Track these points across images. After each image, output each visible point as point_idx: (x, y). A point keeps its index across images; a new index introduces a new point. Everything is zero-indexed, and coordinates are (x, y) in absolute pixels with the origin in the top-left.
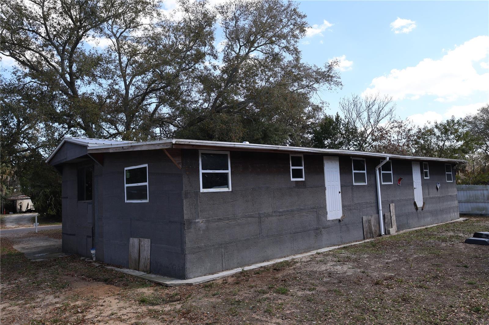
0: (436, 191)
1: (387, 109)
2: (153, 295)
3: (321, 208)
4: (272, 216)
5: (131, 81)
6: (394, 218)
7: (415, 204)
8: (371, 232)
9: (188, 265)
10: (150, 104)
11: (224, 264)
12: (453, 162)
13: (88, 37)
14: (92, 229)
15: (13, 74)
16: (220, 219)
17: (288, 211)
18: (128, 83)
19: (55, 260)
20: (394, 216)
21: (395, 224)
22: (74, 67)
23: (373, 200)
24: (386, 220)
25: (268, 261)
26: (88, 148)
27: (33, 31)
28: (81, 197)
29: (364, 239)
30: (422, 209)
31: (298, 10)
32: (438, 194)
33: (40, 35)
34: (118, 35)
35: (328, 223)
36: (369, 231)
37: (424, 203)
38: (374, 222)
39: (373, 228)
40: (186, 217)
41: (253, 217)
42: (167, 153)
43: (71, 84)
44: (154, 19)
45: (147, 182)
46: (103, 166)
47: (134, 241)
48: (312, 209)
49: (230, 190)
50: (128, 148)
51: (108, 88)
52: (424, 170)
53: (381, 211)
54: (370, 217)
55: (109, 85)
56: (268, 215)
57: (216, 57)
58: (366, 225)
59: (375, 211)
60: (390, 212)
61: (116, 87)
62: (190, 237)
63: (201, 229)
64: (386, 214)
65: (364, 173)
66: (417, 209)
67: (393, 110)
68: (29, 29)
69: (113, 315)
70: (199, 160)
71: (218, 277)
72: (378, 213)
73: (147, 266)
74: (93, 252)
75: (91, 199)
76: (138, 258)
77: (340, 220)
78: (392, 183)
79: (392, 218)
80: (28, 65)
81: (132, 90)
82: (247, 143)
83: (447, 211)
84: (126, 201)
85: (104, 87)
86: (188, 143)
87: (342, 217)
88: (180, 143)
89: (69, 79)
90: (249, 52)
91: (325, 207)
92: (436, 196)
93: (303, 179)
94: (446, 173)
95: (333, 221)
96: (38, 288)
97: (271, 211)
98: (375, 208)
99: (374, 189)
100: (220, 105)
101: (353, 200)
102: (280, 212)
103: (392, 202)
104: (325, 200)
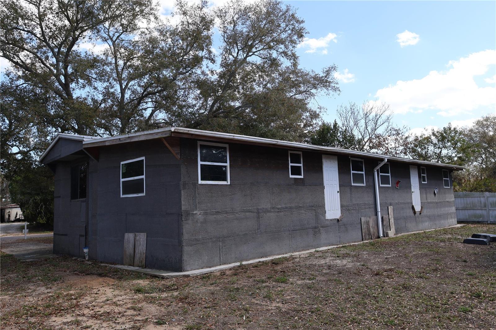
0: (433, 195)
1: (384, 117)
2: (149, 286)
3: (320, 207)
4: (270, 212)
5: (127, 84)
6: (392, 221)
7: (413, 208)
8: (369, 234)
9: (185, 257)
10: (145, 109)
11: (222, 258)
12: (450, 167)
13: (84, 38)
14: (86, 228)
15: (5, 76)
16: (218, 212)
17: (286, 208)
18: (124, 87)
19: (46, 260)
20: (393, 219)
21: (394, 227)
22: (70, 70)
23: (371, 201)
24: (385, 223)
25: (266, 257)
26: (84, 143)
27: (28, 32)
28: (74, 196)
29: (363, 240)
30: (420, 213)
31: (296, 15)
32: (436, 199)
33: (36, 36)
34: (114, 39)
35: (328, 223)
36: (367, 232)
37: (422, 207)
38: (373, 224)
39: (372, 230)
40: (183, 208)
41: (251, 212)
43: (66, 86)
44: (151, 23)
45: (143, 175)
46: (98, 161)
47: (129, 237)
48: (310, 207)
49: (229, 183)
50: (125, 140)
51: (104, 91)
52: (422, 175)
53: (380, 213)
54: (368, 219)
55: (105, 88)
56: (267, 211)
57: (213, 61)
58: (364, 226)
59: (374, 213)
60: (388, 214)
61: (112, 90)
62: (187, 228)
63: (199, 222)
64: (384, 216)
65: (363, 174)
66: (415, 212)
67: (390, 118)
68: (24, 29)
69: (108, 300)
70: (197, 151)
71: (216, 270)
72: (376, 214)
73: (142, 261)
74: (86, 250)
75: (85, 197)
76: (132, 253)
77: (338, 220)
78: (390, 186)
79: (390, 221)
80: (21, 67)
81: (128, 95)
83: (445, 216)
84: (121, 196)
85: (99, 90)
86: (187, 132)
87: (340, 217)
88: (179, 131)
89: (63, 81)
90: (247, 57)
91: (323, 206)
92: (434, 201)
93: (302, 177)
94: (444, 179)
95: (331, 220)
96: (29, 281)
97: (270, 207)
98: (373, 210)
99: (373, 191)
100: (217, 110)
101: (351, 200)
102: (278, 209)
103: (391, 205)
104: (324, 198)
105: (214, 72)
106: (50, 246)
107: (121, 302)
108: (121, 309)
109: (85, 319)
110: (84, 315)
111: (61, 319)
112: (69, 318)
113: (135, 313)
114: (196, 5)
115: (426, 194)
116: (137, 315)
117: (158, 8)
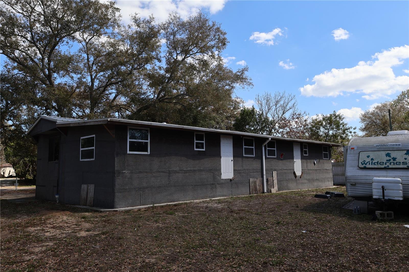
0: (314, 165)
2: (91, 216)
3: (217, 170)
4: (179, 173)
5: (96, 75)
6: (275, 182)
7: (294, 173)
8: (256, 190)
9: (116, 200)
10: (110, 94)
11: (141, 201)
12: (328, 144)
13: (63, 42)
14: (58, 181)
15: (4, 67)
16: (140, 172)
17: (191, 170)
18: (93, 77)
20: (276, 180)
21: (277, 186)
22: (52, 64)
23: (260, 168)
24: (269, 183)
25: (174, 202)
26: (57, 123)
27: (22, 36)
28: (50, 159)
29: (250, 194)
30: (300, 177)
32: (316, 167)
33: (27, 40)
34: (87, 41)
35: (222, 181)
36: (254, 189)
37: (302, 173)
38: (259, 183)
39: (258, 187)
40: (116, 169)
41: (164, 173)
42: (105, 127)
43: (49, 77)
44: (116, 30)
45: (94, 147)
46: (67, 136)
47: (84, 187)
48: (209, 170)
49: (149, 153)
50: (82, 124)
51: (78, 80)
52: (304, 149)
53: (265, 176)
54: (256, 180)
55: (79, 79)
56: (176, 172)
57: (160, 61)
58: (252, 185)
59: (260, 176)
60: (273, 177)
61: (84, 80)
62: (118, 181)
63: (126, 177)
64: (269, 178)
65: (253, 148)
66: (296, 176)
67: (295, 105)
68: (19, 34)
69: (63, 221)
70: (127, 133)
71: (136, 208)
72: (262, 177)
73: (91, 202)
74: (57, 196)
75: (58, 160)
76: (86, 197)
77: (231, 180)
78: (276, 157)
79: (274, 181)
80: (16, 61)
81: (96, 83)
82: (165, 123)
83: (323, 180)
84: (80, 160)
85: (74, 80)
86: (118, 121)
87: (233, 178)
88: (113, 120)
89: (47, 73)
90: (185, 58)
91: (220, 170)
92: (314, 168)
93: (204, 150)
94: (323, 152)
95: (225, 180)
96: (17, 213)
97: (178, 169)
98: (260, 173)
99: (260, 161)
100: (163, 97)
101: (242, 166)
102: (185, 171)
103: (275, 170)
104: (220, 165)
105: (162, 68)
106: (34, 195)
107: (70, 222)
108: (68, 225)
109: (47, 228)
110: (47, 227)
111: (34, 228)
112: (39, 228)
113: (77, 226)
114: (146, 20)
115: (307, 164)
116: (77, 227)
117: (121, 18)
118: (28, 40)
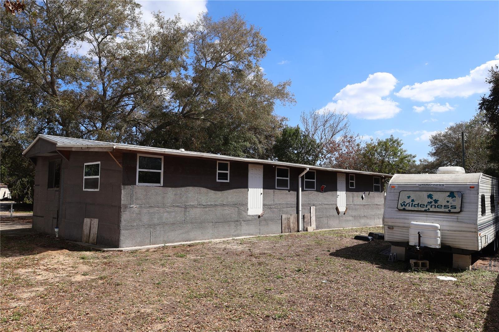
2: (92, 256)
4: (197, 207)
5: (109, 83)
6: (313, 218)
7: (337, 209)
8: (289, 228)
9: (122, 238)
10: (127, 105)
11: (152, 240)
12: (379, 175)
13: (69, 43)
14: (58, 212)
16: (151, 206)
17: (211, 205)
18: (106, 85)
19: (25, 236)
21: (315, 223)
22: (56, 69)
23: (295, 202)
24: (306, 220)
25: (190, 241)
26: (57, 146)
27: (19, 34)
28: (50, 186)
29: (282, 233)
30: (344, 214)
31: (259, 34)
34: (99, 40)
35: (249, 218)
36: (287, 227)
37: (347, 208)
38: (293, 220)
39: (292, 225)
40: (122, 202)
41: (180, 207)
42: (111, 155)
43: (52, 84)
45: (99, 175)
46: (69, 160)
47: (87, 221)
48: (234, 205)
49: (162, 185)
50: (85, 149)
51: (87, 89)
52: (350, 181)
53: (301, 212)
54: (289, 216)
55: (88, 87)
56: (193, 207)
57: (186, 69)
58: (284, 222)
59: (296, 212)
60: (310, 213)
61: (95, 89)
62: (125, 217)
63: (134, 213)
64: (306, 215)
65: (288, 180)
66: (338, 213)
68: (16, 32)
69: (58, 262)
70: (137, 161)
71: (144, 248)
72: (298, 212)
73: (94, 240)
74: (56, 230)
75: (58, 187)
76: (89, 233)
77: (259, 217)
78: (315, 190)
79: (312, 218)
80: (13, 64)
81: (109, 93)
82: (183, 150)
83: (372, 217)
84: (84, 190)
87: (262, 214)
88: (119, 148)
89: (50, 79)
90: (216, 66)
91: (246, 204)
92: (361, 203)
93: (228, 181)
94: (374, 185)
95: (253, 216)
96: (9, 249)
97: (196, 204)
98: (295, 209)
99: (296, 193)
100: (188, 112)
101: (274, 200)
102: (204, 205)
103: (313, 205)
104: (247, 198)
105: (189, 77)
107: (67, 264)
108: (64, 267)
109: (40, 271)
110: (40, 269)
111: (25, 270)
112: (30, 270)
113: (73, 269)
114: (171, 20)
115: (353, 198)
116: (73, 270)
117: (141, 16)
118: (27, 39)
